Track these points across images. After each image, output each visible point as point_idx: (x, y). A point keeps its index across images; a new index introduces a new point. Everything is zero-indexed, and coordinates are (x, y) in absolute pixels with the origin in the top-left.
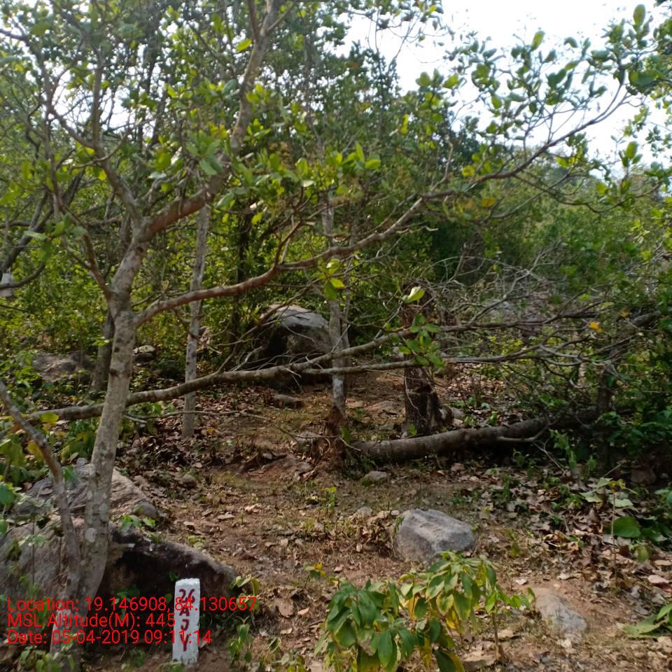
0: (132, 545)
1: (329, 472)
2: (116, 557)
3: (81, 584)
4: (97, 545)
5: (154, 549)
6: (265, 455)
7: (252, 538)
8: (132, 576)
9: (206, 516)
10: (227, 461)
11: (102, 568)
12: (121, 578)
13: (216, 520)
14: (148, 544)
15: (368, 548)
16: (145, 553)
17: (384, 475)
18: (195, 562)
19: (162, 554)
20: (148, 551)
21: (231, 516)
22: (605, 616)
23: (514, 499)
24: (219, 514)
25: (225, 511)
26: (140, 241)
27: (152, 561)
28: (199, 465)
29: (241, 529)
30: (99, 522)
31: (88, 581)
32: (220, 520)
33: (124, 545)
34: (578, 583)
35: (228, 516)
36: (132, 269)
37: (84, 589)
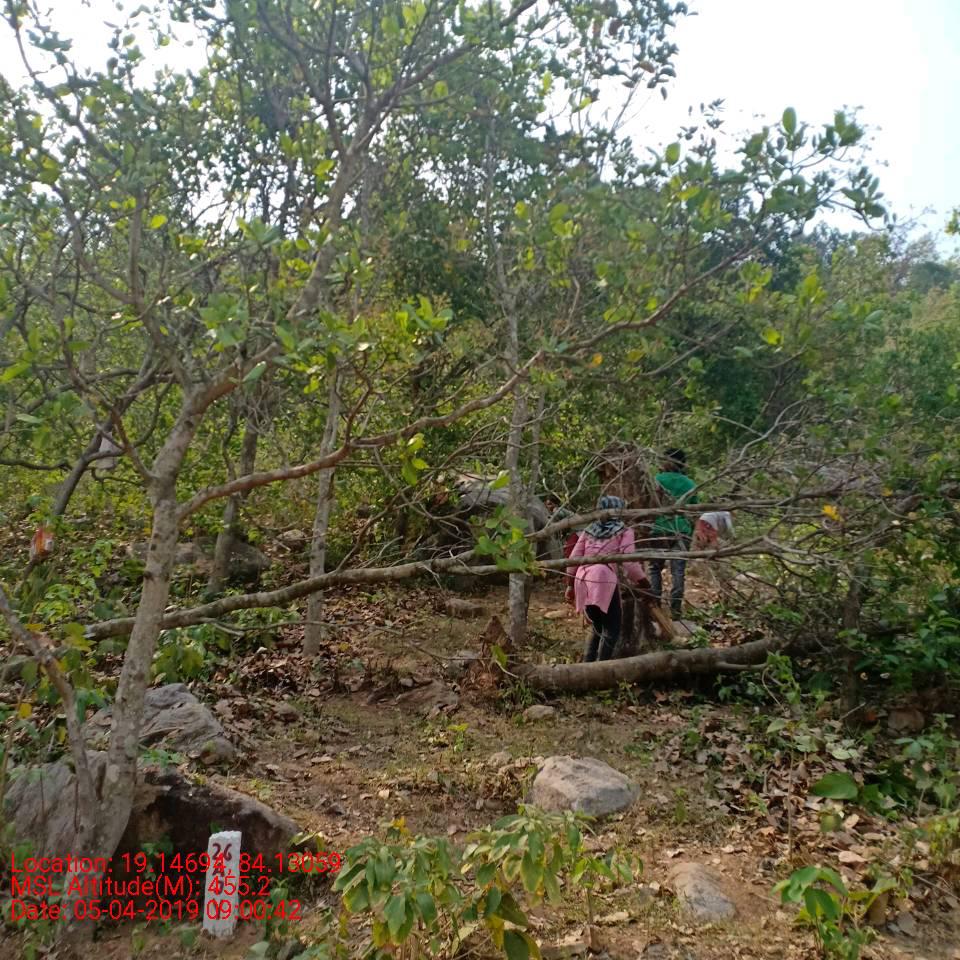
0: (167, 788)
1: (476, 705)
2: (147, 802)
3: (97, 832)
4: (120, 785)
5: (194, 795)
6: (403, 681)
7: (345, 788)
8: (166, 826)
9: (298, 758)
10: (354, 688)
11: (127, 813)
12: (153, 828)
13: (309, 763)
14: (188, 787)
15: (493, 805)
16: (183, 798)
17: (549, 710)
18: (246, 811)
19: (204, 801)
20: (187, 796)
21: (328, 759)
22: (766, 901)
23: (709, 747)
24: (314, 756)
25: (324, 753)
26: (190, 414)
27: (191, 809)
28: (316, 692)
29: (337, 776)
30: (122, 758)
31: (107, 829)
32: (314, 764)
33: (158, 788)
34: (745, 857)
35: (325, 758)
36: (179, 448)
37: (102, 839)
